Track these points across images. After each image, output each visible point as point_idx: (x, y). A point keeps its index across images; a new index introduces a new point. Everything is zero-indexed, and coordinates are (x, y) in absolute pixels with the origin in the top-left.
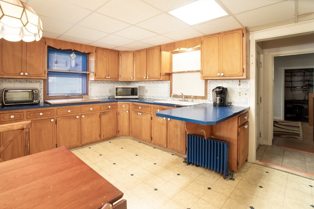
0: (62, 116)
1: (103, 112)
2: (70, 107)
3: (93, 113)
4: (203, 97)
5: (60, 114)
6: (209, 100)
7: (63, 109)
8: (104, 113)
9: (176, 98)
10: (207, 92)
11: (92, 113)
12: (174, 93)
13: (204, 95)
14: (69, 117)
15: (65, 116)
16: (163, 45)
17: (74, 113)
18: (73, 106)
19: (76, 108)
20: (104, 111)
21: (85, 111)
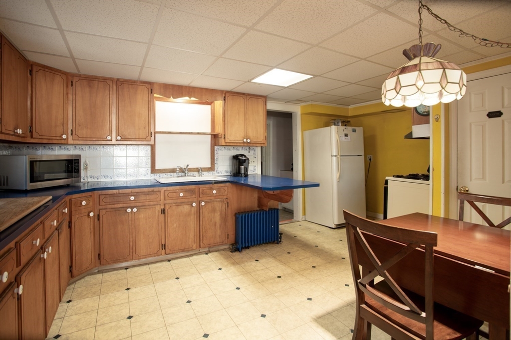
4: (209, 168)
6: (217, 171)
9: (164, 174)
10: (214, 162)
12: (158, 166)
13: (209, 166)
16: (156, 83)
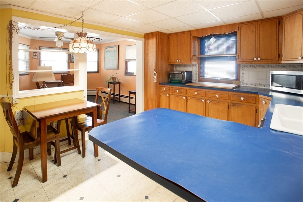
0: (192, 96)
1: (232, 103)
2: (198, 89)
3: (221, 101)
5: (190, 94)
7: (193, 91)
8: (234, 105)
11: (219, 101)
14: (197, 99)
15: (194, 96)
17: (201, 96)
18: (201, 90)
19: (202, 92)
20: (235, 102)
21: (211, 97)
